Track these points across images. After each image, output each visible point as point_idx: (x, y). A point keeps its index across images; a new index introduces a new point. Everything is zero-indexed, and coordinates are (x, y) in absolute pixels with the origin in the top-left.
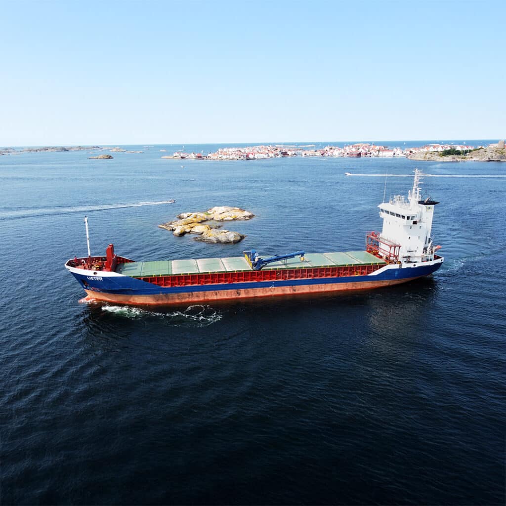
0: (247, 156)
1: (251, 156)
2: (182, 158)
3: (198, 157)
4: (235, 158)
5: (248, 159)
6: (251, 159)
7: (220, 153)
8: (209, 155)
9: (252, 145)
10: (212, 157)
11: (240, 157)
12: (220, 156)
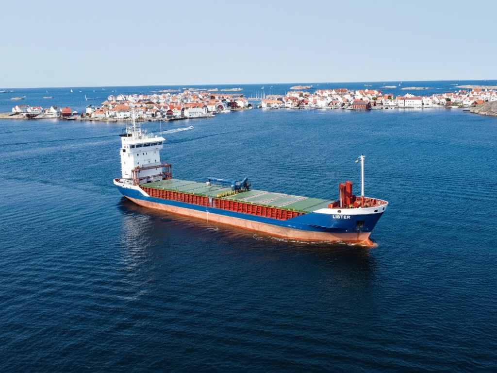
0: (170, 112)
1: (177, 113)
2: (30, 117)
3: (65, 115)
4: (145, 116)
5: (172, 120)
6: (177, 119)
7: (111, 107)
8: (89, 110)
9: (175, 90)
10: (93, 116)
11: (153, 115)
12: (112, 113)
